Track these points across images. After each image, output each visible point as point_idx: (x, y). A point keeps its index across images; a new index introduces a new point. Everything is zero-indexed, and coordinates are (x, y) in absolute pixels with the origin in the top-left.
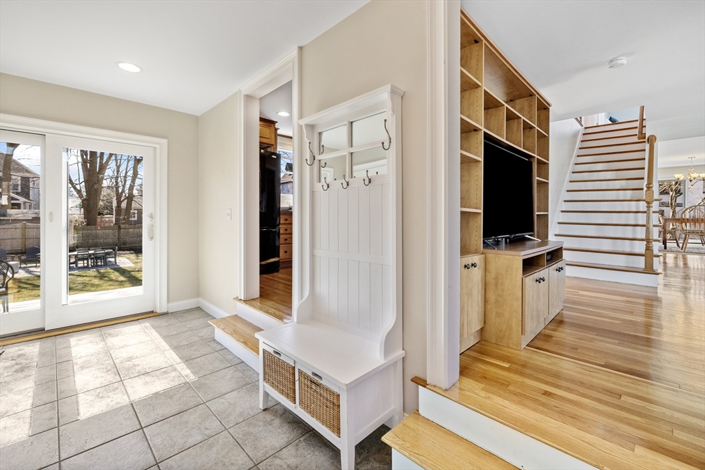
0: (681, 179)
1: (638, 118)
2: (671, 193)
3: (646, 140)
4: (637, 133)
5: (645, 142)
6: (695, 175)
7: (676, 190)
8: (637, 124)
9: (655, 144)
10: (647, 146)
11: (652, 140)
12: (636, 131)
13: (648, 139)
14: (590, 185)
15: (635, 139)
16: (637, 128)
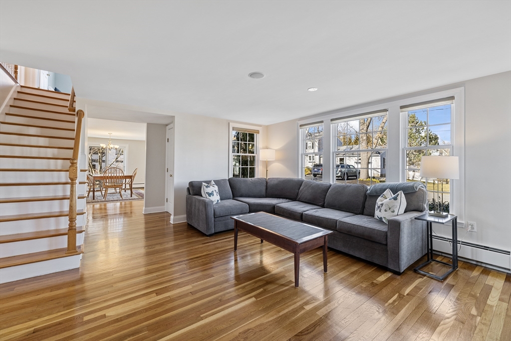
0: (104, 147)
1: (70, 93)
2: (99, 154)
3: (75, 113)
4: (68, 106)
5: (74, 115)
6: (112, 146)
7: (102, 152)
8: (69, 98)
9: (83, 119)
10: (76, 119)
11: (80, 114)
12: (68, 104)
13: (77, 113)
14: (17, 151)
15: (66, 110)
16: (68, 100)
